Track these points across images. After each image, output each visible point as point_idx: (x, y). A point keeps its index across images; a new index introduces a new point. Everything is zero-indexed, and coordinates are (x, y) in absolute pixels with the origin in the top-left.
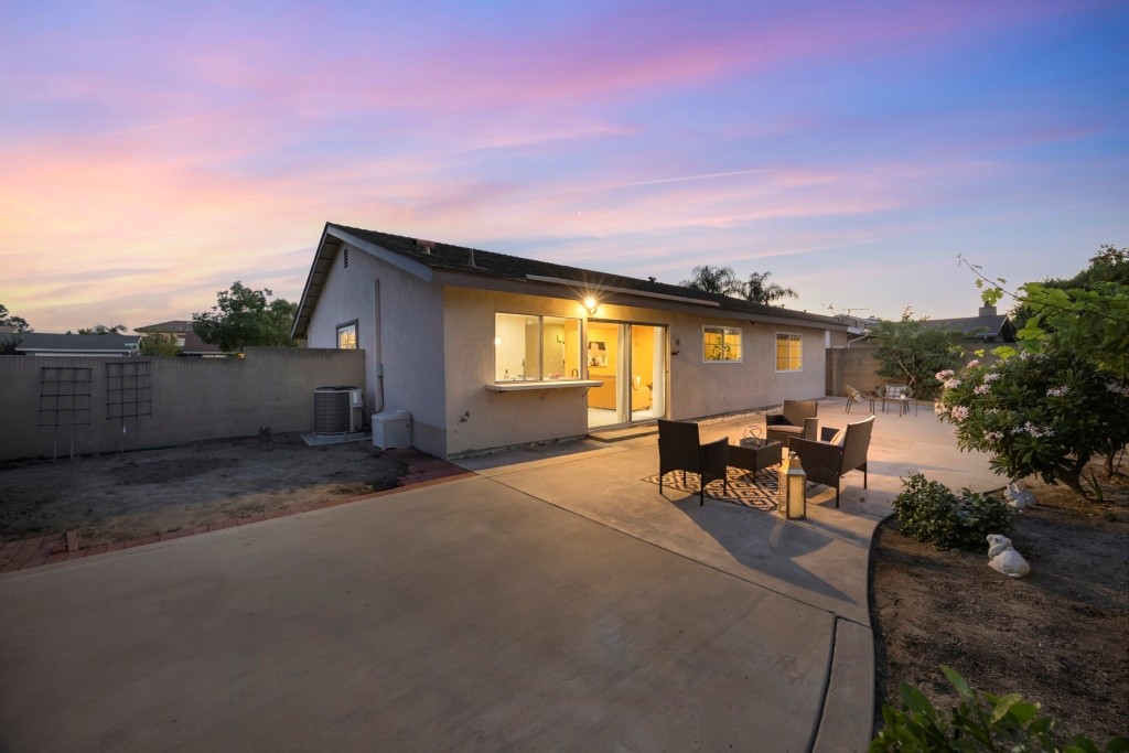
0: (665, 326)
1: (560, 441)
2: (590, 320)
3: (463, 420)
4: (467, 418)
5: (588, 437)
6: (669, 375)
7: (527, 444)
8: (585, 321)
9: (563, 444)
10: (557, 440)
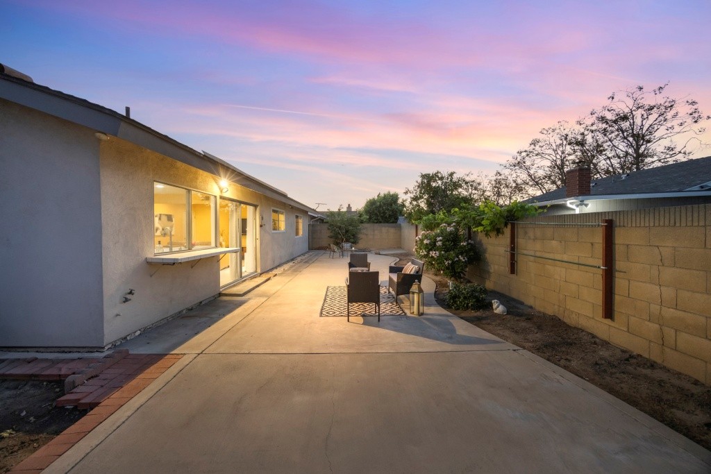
0: (256, 206)
1: (203, 303)
2: (221, 198)
3: (126, 300)
4: (129, 297)
5: (220, 295)
6: (258, 242)
7: (180, 312)
8: (218, 198)
9: (206, 304)
10: (201, 302)
